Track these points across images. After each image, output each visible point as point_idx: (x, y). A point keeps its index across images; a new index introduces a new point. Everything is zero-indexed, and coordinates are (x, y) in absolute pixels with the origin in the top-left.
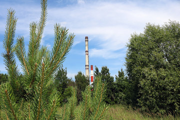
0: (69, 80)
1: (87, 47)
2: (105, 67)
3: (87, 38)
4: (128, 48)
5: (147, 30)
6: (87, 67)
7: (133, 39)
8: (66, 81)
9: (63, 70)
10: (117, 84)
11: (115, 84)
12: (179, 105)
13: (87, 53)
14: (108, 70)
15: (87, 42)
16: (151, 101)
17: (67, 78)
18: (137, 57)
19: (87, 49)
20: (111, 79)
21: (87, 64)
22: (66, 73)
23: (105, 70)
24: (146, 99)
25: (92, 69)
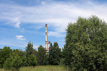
0: (34, 50)
1: (46, 31)
2: (56, 42)
3: (46, 25)
4: (66, 31)
5: (78, 20)
6: (46, 42)
7: (69, 26)
8: (33, 51)
9: (30, 44)
10: (63, 53)
11: (62, 53)
12: (95, 66)
13: (46, 34)
14: (58, 44)
15: (46, 28)
16: (79, 64)
17: (33, 49)
18: (71, 37)
19: (46, 32)
20: (59, 49)
21: (46, 40)
22: (32, 46)
23: (56, 44)
24: (76, 63)
25: (49, 44)
